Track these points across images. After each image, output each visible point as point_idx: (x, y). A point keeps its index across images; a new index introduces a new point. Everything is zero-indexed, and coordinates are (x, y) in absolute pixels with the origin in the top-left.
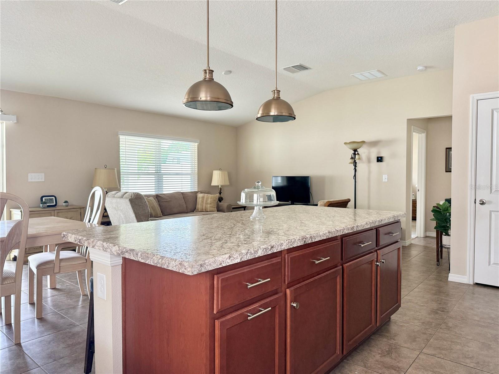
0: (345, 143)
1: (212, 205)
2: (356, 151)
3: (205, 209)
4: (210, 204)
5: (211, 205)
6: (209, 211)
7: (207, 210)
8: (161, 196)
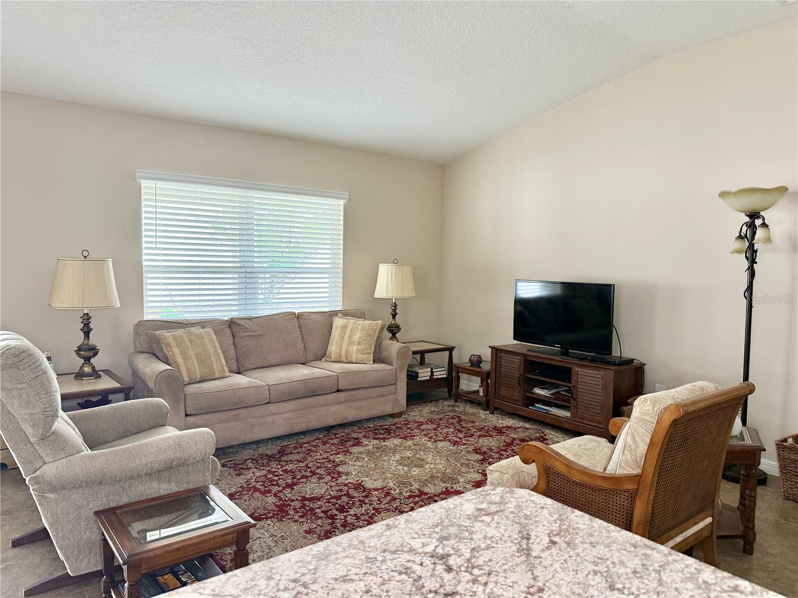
0: (723, 195)
1: (362, 347)
2: (758, 217)
3: (346, 357)
4: (359, 343)
5: (360, 347)
6: (354, 360)
7: (350, 359)
8: (241, 322)
